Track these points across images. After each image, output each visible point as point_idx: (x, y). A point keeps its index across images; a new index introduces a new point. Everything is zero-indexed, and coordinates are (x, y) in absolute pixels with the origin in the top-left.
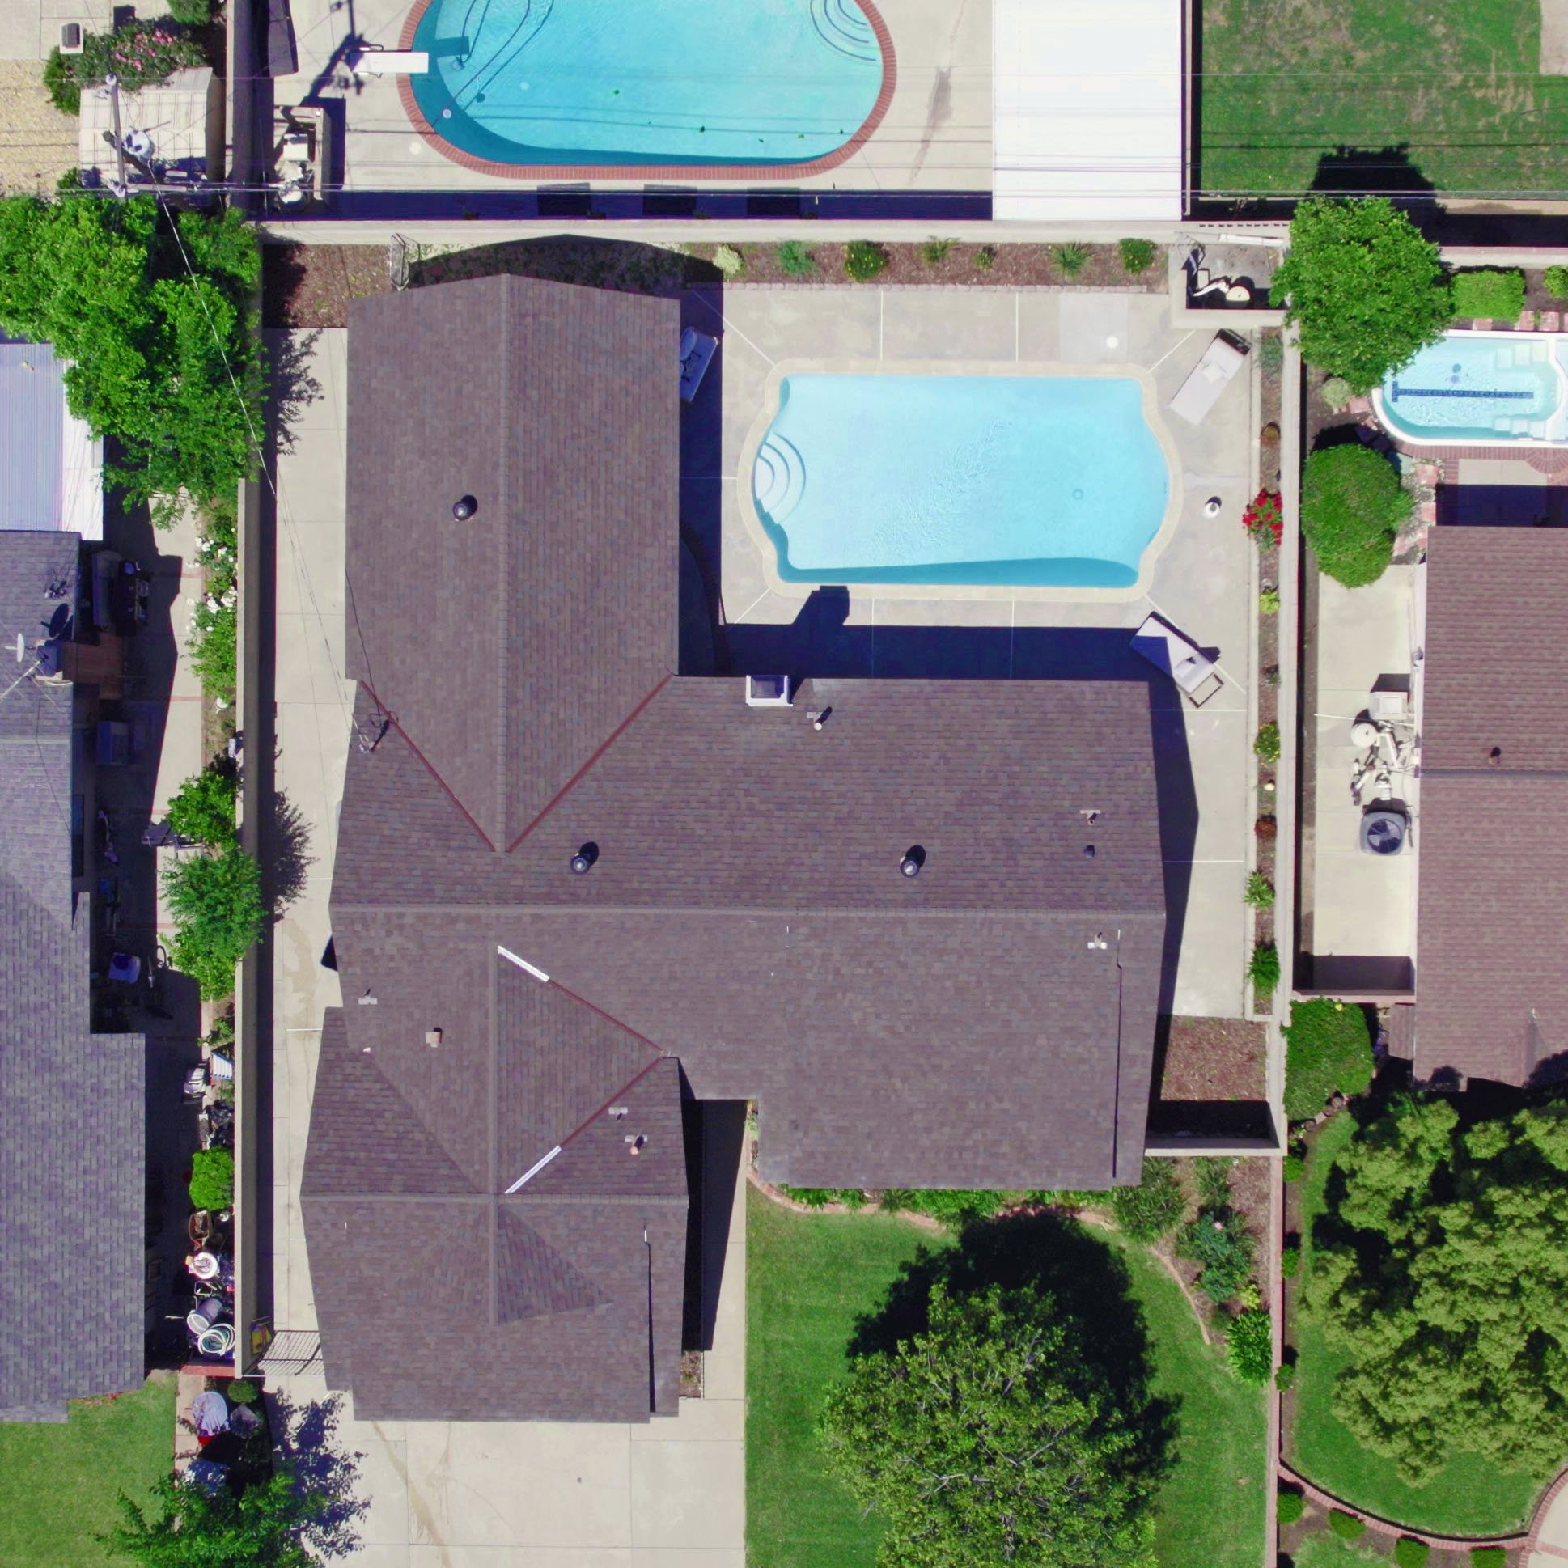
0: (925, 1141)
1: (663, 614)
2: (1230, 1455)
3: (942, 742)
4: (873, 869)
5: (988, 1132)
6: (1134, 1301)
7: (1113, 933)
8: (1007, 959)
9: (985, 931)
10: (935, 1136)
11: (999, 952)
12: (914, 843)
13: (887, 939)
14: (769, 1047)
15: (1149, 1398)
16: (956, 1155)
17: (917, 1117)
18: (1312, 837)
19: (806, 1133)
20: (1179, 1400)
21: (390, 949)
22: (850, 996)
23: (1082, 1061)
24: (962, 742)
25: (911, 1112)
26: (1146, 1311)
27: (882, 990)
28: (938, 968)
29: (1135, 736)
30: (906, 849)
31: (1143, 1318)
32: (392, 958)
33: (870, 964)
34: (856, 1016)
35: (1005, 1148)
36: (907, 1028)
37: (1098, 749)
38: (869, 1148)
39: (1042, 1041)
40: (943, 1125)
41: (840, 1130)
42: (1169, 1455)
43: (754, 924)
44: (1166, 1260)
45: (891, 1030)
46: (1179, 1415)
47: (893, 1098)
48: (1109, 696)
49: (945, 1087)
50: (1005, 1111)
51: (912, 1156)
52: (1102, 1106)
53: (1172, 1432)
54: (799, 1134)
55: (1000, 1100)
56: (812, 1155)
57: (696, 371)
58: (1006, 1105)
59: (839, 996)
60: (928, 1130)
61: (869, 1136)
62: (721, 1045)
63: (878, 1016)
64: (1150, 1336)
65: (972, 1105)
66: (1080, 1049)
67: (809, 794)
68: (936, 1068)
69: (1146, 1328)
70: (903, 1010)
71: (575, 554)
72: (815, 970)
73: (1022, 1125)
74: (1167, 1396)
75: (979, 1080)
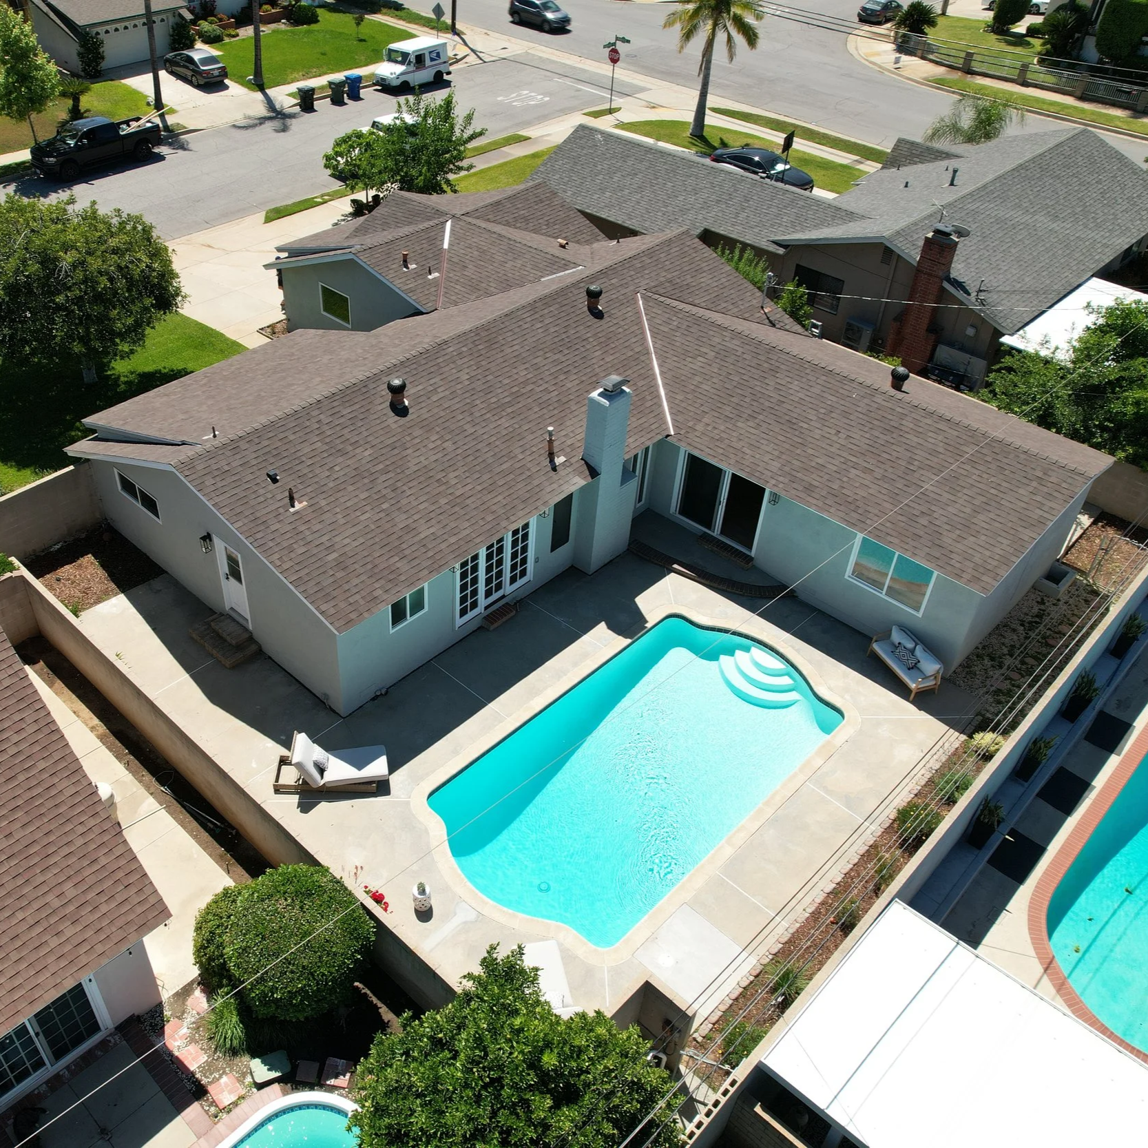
1: (721, 451)
3: (458, 493)
4: (420, 387)
12: (409, 417)
18: (93, 729)
24: (443, 501)
29: (312, 583)
30: (411, 411)
37: (335, 555)
48: (362, 602)
57: (899, 660)
67: (509, 410)
71: (814, 418)
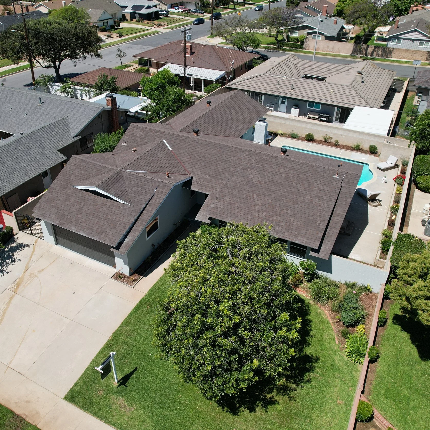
0: (256, 214)
2: (336, 389)
5: (279, 217)
6: (309, 320)
7: (342, 175)
8: (305, 173)
9: (301, 165)
10: (260, 214)
11: (303, 171)
13: (270, 160)
14: (220, 181)
15: (304, 353)
16: (265, 221)
17: (257, 207)
19: (219, 202)
20: (317, 359)
21: (138, 135)
22: (252, 171)
23: (320, 206)
25: (256, 205)
26: (313, 325)
27: (262, 172)
28: (282, 171)
31: (311, 326)
32: (137, 136)
33: (262, 165)
34: (251, 176)
35: (283, 224)
36: (265, 183)
38: (237, 211)
39: (308, 197)
40: (265, 211)
41: (230, 204)
42: (306, 378)
43: (234, 149)
44: (327, 312)
45: (260, 182)
46: (316, 365)
47: (252, 200)
49: (270, 201)
50: (288, 213)
51: (250, 217)
52: (323, 221)
53: (310, 370)
54: (216, 201)
55: (287, 210)
56: (217, 208)
58: (289, 212)
59: (249, 170)
60: (259, 211)
61: (238, 208)
62: (207, 177)
63: (258, 178)
64: (312, 333)
65: (277, 208)
66: (320, 203)
68: (269, 195)
69: (311, 330)
70: (266, 178)
72: (245, 162)
73: (292, 219)
74: (312, 356)
75: (282, 202)
